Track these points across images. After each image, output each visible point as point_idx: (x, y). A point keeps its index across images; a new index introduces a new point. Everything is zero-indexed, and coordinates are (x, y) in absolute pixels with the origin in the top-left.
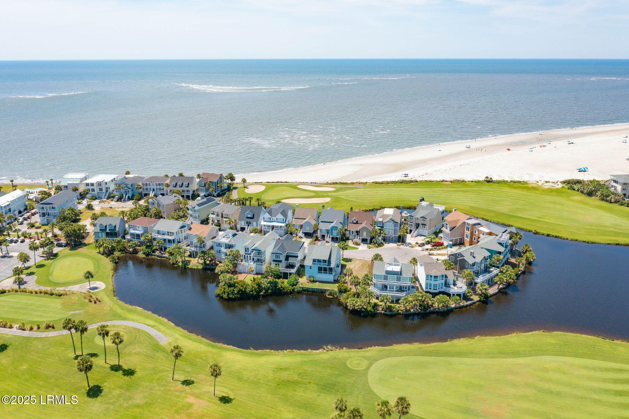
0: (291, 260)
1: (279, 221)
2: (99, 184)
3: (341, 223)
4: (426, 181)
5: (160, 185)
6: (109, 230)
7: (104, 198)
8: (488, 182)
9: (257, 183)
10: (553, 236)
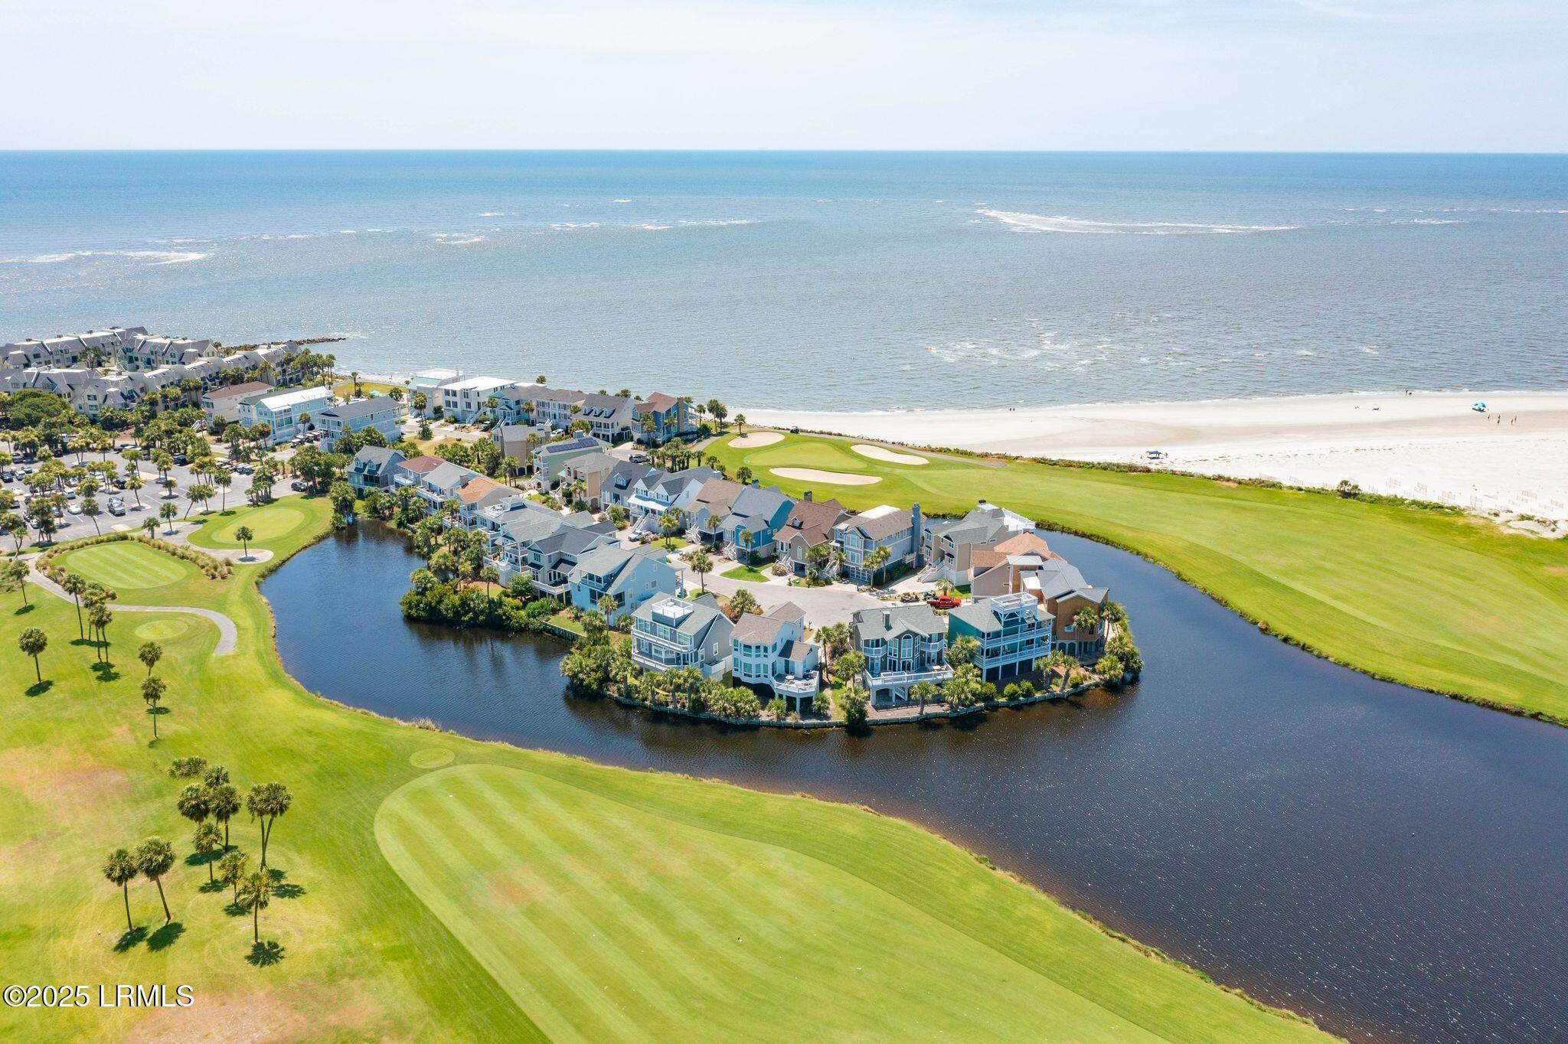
0: (562, 569)
1: (661, 500)
2: (466, 393)
3: (767, 522)
4: (1174, 473)
5: (565, 407)
6: (369, 471)
7: (469, 422)
8: (1346, 495)
9: (779, 429)
10: (1298, 644)
